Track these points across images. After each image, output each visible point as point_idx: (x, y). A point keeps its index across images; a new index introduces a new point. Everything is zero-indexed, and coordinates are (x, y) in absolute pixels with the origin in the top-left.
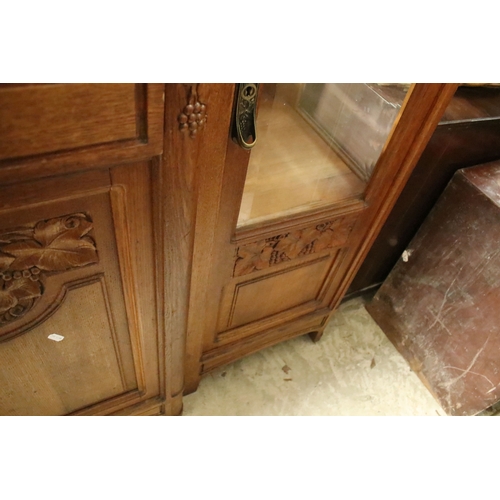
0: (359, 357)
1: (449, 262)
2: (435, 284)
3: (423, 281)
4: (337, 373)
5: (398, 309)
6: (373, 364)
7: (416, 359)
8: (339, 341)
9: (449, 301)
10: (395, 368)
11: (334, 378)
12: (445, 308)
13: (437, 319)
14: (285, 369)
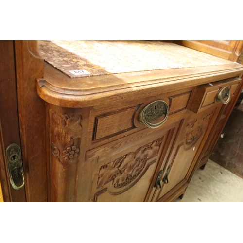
0: (217, 172)
1: (238, 133)
2: (234, 141)
3: (230, 141)
4: (214, 177)
5: (222, 154)
6: (221, 173)
7: (233, 168)
8: (209, 169)
9: (240, 144)
10: (228, 173)
11: (214, 179)
12: (239, 147)
13: (237, 152)
14: (200, 178)
